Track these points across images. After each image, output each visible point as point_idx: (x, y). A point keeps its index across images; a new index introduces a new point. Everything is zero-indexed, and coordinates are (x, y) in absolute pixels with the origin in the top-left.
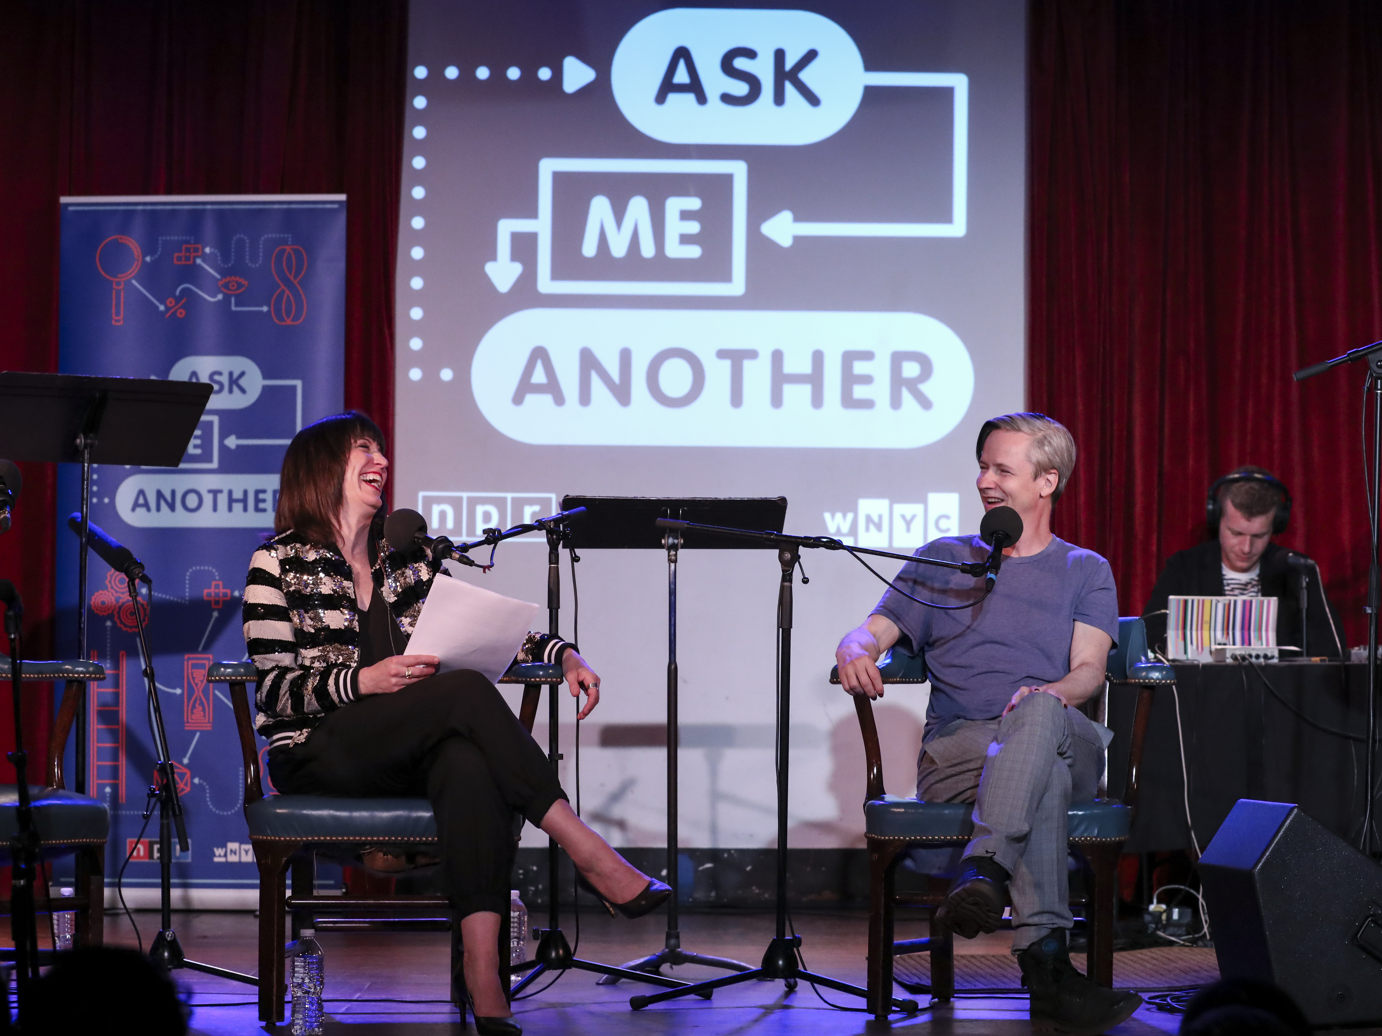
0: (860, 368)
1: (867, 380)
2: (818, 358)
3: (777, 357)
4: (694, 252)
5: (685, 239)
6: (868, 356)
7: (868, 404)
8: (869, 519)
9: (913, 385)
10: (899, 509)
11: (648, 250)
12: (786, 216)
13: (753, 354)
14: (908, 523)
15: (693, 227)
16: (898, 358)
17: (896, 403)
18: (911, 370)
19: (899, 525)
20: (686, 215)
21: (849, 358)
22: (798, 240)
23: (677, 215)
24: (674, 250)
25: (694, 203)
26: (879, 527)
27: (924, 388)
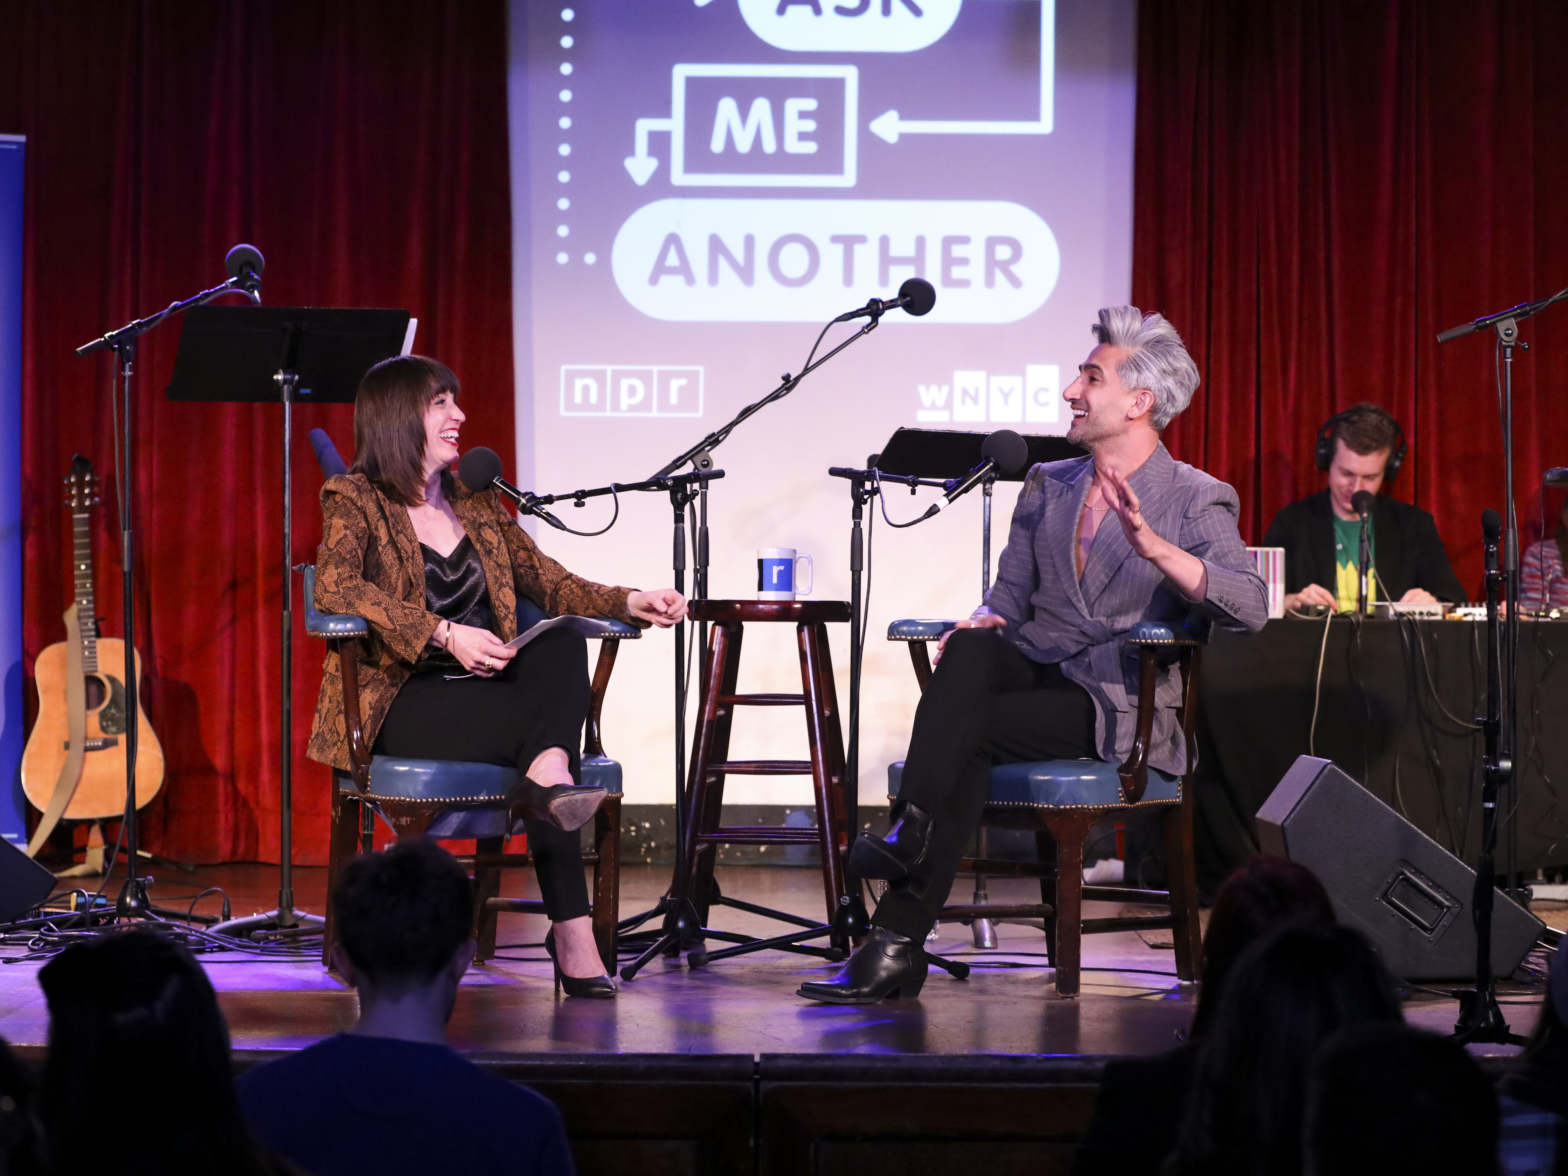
0: (957, 251)
1: (964, 261)
2: (920, 242)
3: (884, 242)
4: (811, 147)
5: (803, 136)
6: (965, 240)
7: (964, 283)
8: (965, 392)
9: (1004, 266)
10: (999, 381)
11: (769, 146)
12: (892, 116)
13: (862, 239)
14: (1006, 396)
15: (810, 126)
16: (992, 243)
17: (990, 282)
18: (1003, 253)
19: (996, 398)
20: (803, 115)
21: (948, 242)
22: (904, 137)
23: (796, 115)
24: (793, 146)
25: (811, 104)
26: (975, 400)
27: (1014, 268)
